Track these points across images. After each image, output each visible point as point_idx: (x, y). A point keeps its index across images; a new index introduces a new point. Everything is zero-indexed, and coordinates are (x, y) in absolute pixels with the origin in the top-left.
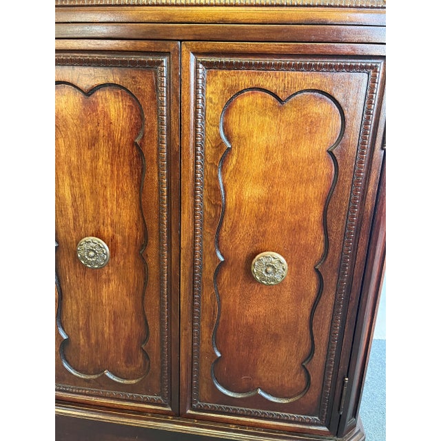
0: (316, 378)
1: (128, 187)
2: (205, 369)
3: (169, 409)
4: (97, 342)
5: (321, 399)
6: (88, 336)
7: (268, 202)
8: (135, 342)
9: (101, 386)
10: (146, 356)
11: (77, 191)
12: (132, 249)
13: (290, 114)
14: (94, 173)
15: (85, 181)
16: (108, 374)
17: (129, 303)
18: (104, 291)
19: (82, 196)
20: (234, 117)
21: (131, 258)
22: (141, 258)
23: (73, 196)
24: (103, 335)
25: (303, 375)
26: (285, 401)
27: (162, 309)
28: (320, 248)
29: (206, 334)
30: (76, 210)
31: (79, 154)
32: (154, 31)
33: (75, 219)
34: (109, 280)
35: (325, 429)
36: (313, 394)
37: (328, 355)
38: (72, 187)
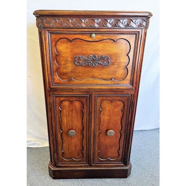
0: (121, 154)
1: (80, 119)
2: (96, 155)
3: (88, 165)
4: (71, 152)
5: (122, 158)
6: (69, 150)
7: (110, 120)
8: (80, 151)
9: (72, 162)
10: (83, 154)
11: (68, 120)
12: (80, 131)
13: (114, 103)
14: (72, 116)
15: (70, 118)
16: (73, 159)
17: (79, 143)
18: (73, 141)
19: (69, 121)
20: (102, 104)
21: (80, 133)
22: (82, 133)
23: (67, 122)
24: (72, 150)
25: (118, 154)
26: (114, 159)
27: (87, 143)
28: (120, 128)
29: (97, 147)
30: (67, 124)
31: (69, 113)
33: (67, 126)
34: (74, 138)
35: (123, 164)
36: (120, 157)
37: (123, 149)
38: (66, 119)
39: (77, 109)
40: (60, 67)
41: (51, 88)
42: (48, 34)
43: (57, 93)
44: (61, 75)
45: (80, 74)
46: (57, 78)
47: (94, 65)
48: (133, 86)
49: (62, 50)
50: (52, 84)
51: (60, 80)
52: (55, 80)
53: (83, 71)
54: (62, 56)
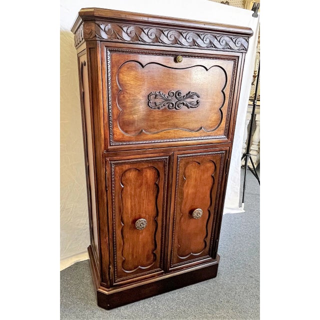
0: (208, 243)
1: (152, 198)
2: (175, 253)
4: (136, 257)
5: (210, 249)
6: (133, 255)
7: (195, 194)
8: (150, 252)
9: (137, 273)
10: (155, 255)
11: (133, 203)
12: (152, 219)
13: (202, 167)
14: (140, 196)
15: (136, 200)
16: (140, 267)
17: (150, 240)
18: (141, 237)
19: (135, 205)
20: (186, 171)
21: (151, 222)
22: (156, 222)
23: (132, 207)
24: (138, 253)
25: (204, 244)
26: (199, 254)
27: (162, 237)
28: (209, 204)
29: (176, 241)
30: (132, 210)
31: (135, 191)
32: (166, 150)
33: (131, 213)
34: (142, 232)
35: (211, 258)
36: (207, 249)
37: (211, 236)
38: (131, 203)
39: (149, 182)
40: (125, 111)
41: (108, 150)
42: (107, 53)
43: (119, 157)
44: (125, 125)
45: (156, 123)
46: (118, 131)
47: (177, 107)
48: (228, 138)
49: (128, 82)
50: (110, 142)
51: (123, 135)
52: (115, 136)
53: (160, 118)
54: (128, 91)
